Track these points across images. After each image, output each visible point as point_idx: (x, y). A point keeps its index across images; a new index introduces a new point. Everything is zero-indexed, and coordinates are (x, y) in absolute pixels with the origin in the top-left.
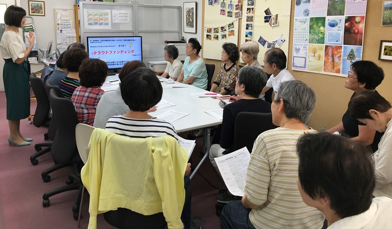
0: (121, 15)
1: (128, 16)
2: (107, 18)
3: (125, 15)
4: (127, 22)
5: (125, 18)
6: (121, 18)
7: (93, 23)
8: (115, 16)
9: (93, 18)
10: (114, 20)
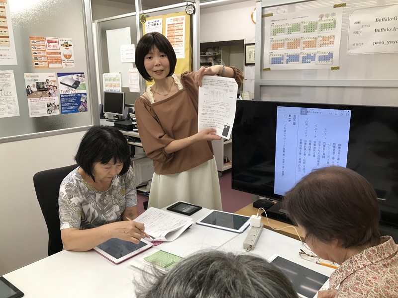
0: (380, 25)
5: (397, 36)
6: (379, 37)
7: (286, 58)
8: (359, 32)
9: (286, 42)
10: (354, 45)
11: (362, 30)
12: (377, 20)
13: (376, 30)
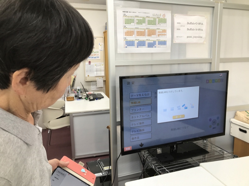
0: (190, 26)
1: (204, 27)
2: (164, 31)
3: (198, 27)
4: (201, 41)
5: (197, 33)
7: (136, 42)
8: (179, 29)
9: (136, 30)
10: (177, 37)
11: (181, 28)
12: (188, 23)
13: (188, 29)
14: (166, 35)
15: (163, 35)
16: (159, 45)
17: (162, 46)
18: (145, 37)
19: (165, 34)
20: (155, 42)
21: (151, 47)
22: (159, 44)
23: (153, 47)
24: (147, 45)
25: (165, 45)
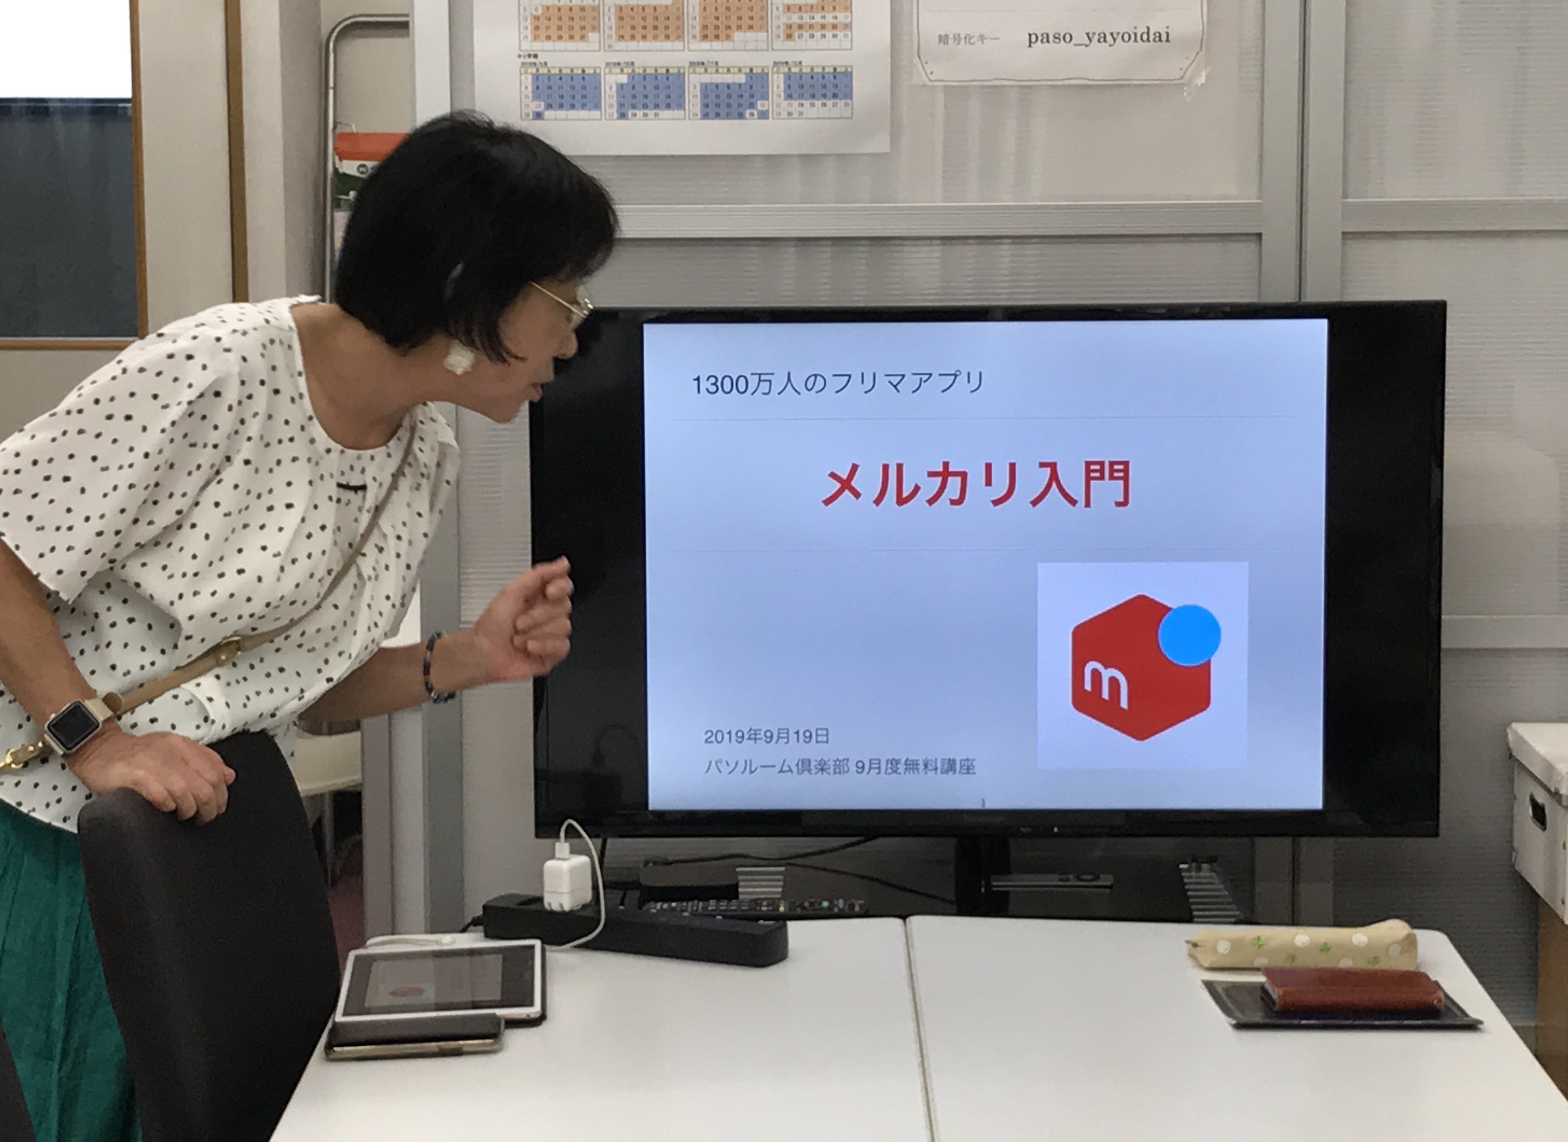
7: (612, 81)
10: (943, 39)
14: (848, 26)
15: (823, 27)
16: (795, 103)
17: (815, 109)
18: (678, 45)
19: (842, 17)
20: (764, 76)
21: (728, 116)
22: (789, 97)
23: (741, 116)
24: (693, 100)
25: (841, 103)
